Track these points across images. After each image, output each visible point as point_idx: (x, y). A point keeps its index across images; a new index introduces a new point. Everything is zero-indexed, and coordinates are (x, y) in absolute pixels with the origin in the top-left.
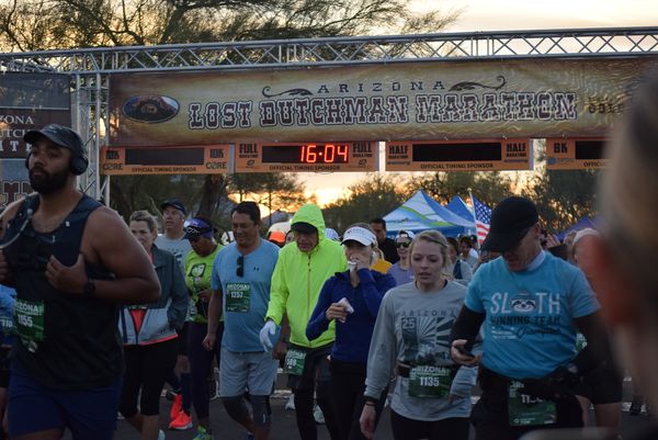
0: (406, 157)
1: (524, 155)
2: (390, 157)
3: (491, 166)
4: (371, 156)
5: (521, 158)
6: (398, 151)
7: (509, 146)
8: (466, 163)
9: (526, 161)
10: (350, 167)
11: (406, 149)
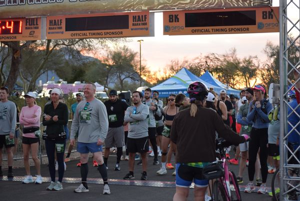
0: (61, 28)
1: (146, 24)
2: (50, 28)
3: (122, 33)
4: (37, 28)
5: (143, 27)
6: (55, 24)
7: (134, 18)
8: (103, 31)
9: (147, 29)
10: (23, 37)
11: (61, 22)
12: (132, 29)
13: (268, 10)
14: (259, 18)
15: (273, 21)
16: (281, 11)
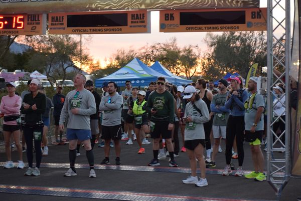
0: (62, 24)
1: (143, 22)
2: (52, 24)
3: (121, 30)
4: (39, 23)
5: (141, 24)
6: (57, 20)
7: (133, 16)
9: (145, 26)
10: (25, 32)
11: (63, 19)
12: (131, 27)
13: (256, 10)
14: (248, 18)
15: (262, 20)
16: (268, 11)
